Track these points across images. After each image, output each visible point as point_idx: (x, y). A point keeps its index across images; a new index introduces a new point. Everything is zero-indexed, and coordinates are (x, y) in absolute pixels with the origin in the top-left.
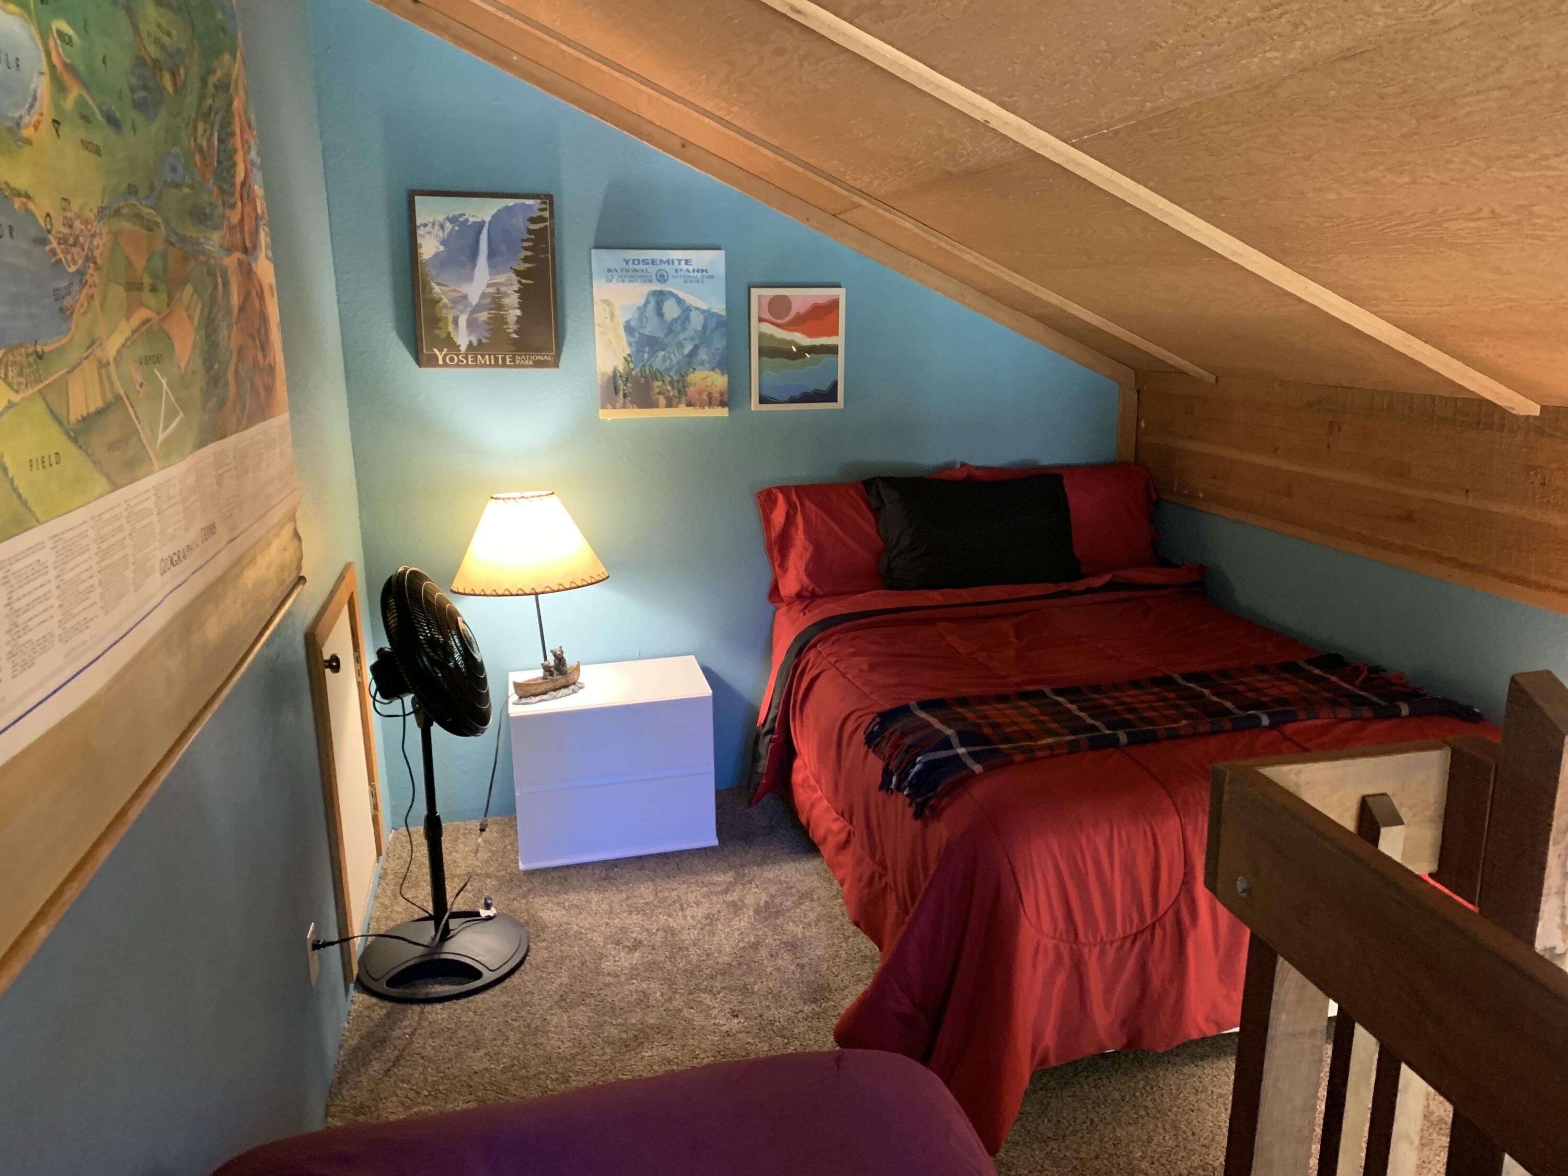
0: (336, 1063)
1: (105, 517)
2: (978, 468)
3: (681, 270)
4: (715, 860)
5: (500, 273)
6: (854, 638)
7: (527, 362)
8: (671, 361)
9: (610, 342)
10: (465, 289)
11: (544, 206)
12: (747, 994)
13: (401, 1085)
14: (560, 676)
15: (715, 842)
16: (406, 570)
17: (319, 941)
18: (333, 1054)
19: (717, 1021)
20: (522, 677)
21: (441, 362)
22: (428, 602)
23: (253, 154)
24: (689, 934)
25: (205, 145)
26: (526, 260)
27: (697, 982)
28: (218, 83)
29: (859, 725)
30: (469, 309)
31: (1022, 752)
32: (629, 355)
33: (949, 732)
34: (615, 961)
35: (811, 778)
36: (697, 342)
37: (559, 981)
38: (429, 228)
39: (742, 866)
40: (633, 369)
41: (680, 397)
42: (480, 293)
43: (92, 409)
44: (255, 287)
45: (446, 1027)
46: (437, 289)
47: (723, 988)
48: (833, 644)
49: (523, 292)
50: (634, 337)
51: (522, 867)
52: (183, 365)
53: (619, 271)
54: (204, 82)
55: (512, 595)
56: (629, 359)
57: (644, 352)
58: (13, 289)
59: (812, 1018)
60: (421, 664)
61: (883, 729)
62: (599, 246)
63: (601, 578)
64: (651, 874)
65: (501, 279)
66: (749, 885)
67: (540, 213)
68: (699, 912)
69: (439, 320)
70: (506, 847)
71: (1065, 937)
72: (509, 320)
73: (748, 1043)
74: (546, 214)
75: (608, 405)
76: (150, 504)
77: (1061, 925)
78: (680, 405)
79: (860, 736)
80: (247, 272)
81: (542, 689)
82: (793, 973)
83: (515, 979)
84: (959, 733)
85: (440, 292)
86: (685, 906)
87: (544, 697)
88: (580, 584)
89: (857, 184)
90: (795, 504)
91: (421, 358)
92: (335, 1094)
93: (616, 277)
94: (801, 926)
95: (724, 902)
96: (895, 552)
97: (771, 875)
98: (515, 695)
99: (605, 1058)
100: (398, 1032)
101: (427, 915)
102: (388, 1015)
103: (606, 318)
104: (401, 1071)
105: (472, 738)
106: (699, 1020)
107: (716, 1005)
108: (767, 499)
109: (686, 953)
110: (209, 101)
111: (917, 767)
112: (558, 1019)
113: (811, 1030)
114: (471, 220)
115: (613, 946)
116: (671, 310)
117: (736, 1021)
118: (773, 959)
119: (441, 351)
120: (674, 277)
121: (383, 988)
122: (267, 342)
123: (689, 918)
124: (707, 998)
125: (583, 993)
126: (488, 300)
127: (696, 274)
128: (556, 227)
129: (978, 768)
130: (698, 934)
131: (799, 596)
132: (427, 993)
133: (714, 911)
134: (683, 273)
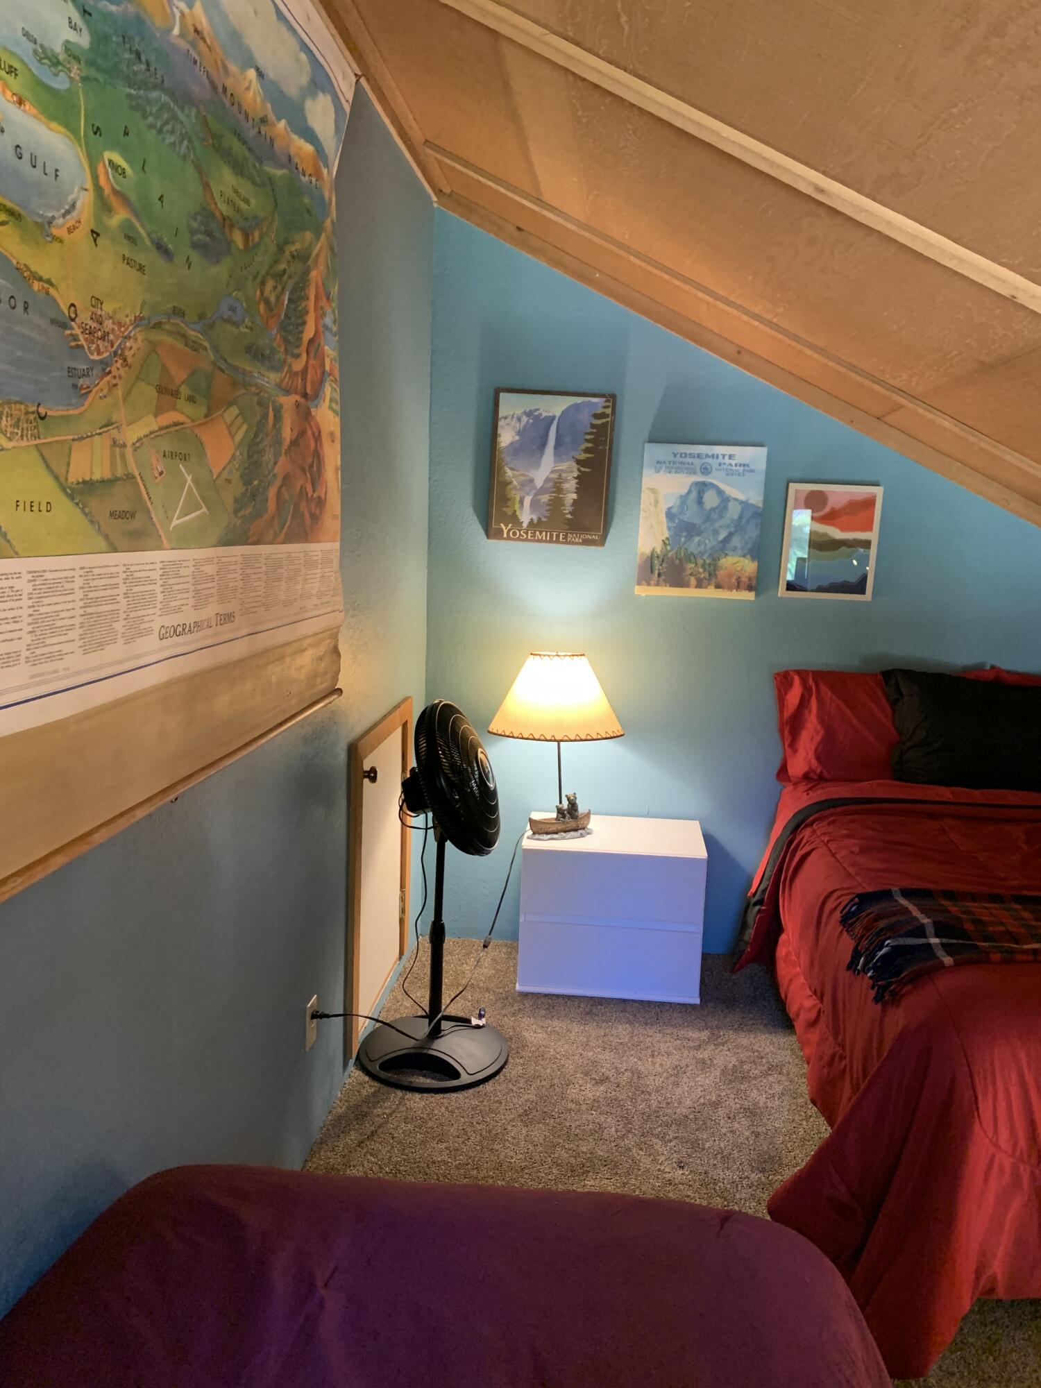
0: (322, 1125)
1: (96, 571)
2: (1009, 672)
3: (725, 464)
4: (693, 1018)
5: (562, 461)
6: (852, 821)
7: (577, 540)
8: (705, 545)
9: (652, 526)
10: (533, 474)
11: (608, 404)
12: (697, 1149)
13: (369, 1157)
14: (571, 820)
15: (697, 1001)
16: (441, 702)
17: (318, 1012)
18: (320, 1115)
19: (662, 1168)
20: (536, 816)
21: (505, 536)
22: (455, 732)
23: (328, 320)
24: (654, 1080)
25: (273, 299)
26: (587, 450)
27: (651, 1126)
28: (295, 254)
29: (840, 903)
30: (534, 492)
31: (1001, 952)
32: (667, 539)
33: (926, 921)
34: (581, 1090)
35: (793, 954)
36: (732, 530)
37: (526, 1097)
38: (508, 420)
39: (718, 1028)
40: (670, 551)
41: (709, 580)
42: (544, 478)
43: (97, 476)
44: (311, 427)
45: (419, 1116)
46: (509, 473)
47: (676, 1138)
48: (829, 824)
49: (581, 479)
50: (674, 522)
51: (518, 987)
52: (216, 472)
53: (668, 463)
54: (280, 249)
55: (534, 739)
56: (667, 542)
57: (681, 537)
58: (19, 354)
59: (756, 1186)
60: (439, 786)
61: (859, 910)
62: (651, 441)
63: (615, 735)
64: (631, 1018)
65: (563, 466)
66: (721, 1047)
67: (603, 410)
68: (669, 1062)
69: (509, 500)
70: (509, 968)
71: (1025, 1158)
72: (566, 502)
73: (688, 1196)
74: (609, 411)
75: (644, 582)
76: (156, 575)
77: (1022, 1144)
78: (709, 587)
79: (837, 915)
80: (305, 415)
81: (553, 828)
82: (747, 1138)
83: (489, 1086)
84: (935, 923)
85: (511, 475)
86: (656, 1054)
87: (555, 836)
88: (595, 737)
89: (896, 383)
90: (811, 688)
91: (490, 531)
92: (315, 1152)
93: (664, 468)
94: (764, 1096)
95: (694, 1058)
96: (908, 744)
97: (745, 1042)
98: (531, 831)
99: (550, 1177)
100: (379, 1111)
101: (424, 1014)
102: (374, 1094)
103: (650, 504)
104: (371, 1145)
105: (477, 857)
106: (646, 1162)
107: (665, 1152)
108: (783, 681)
109: (647, 1097)
110: (282, 266)
111: (884, 950)
112: (517, 1131)
113: (754, 1199)
114: (544, 414)
115: (582, 1076)
116: (711, 500)
117: (681, 1172)
118: (730, 1121)
119: (506, 526)
120: (716, 469)
121: (376, 1068)
122: (319, 477)
123: (657, 1065)
124: (658, 1145)
125: (545, 1112)
126: (551, 484)
127: (738, 468)
128: (617, 423)
129: (948, 960)
130: (663, 1082)
131: (806, 777)
132: (411, 1082)
133: (683, 1064)
134: (725, 467)
